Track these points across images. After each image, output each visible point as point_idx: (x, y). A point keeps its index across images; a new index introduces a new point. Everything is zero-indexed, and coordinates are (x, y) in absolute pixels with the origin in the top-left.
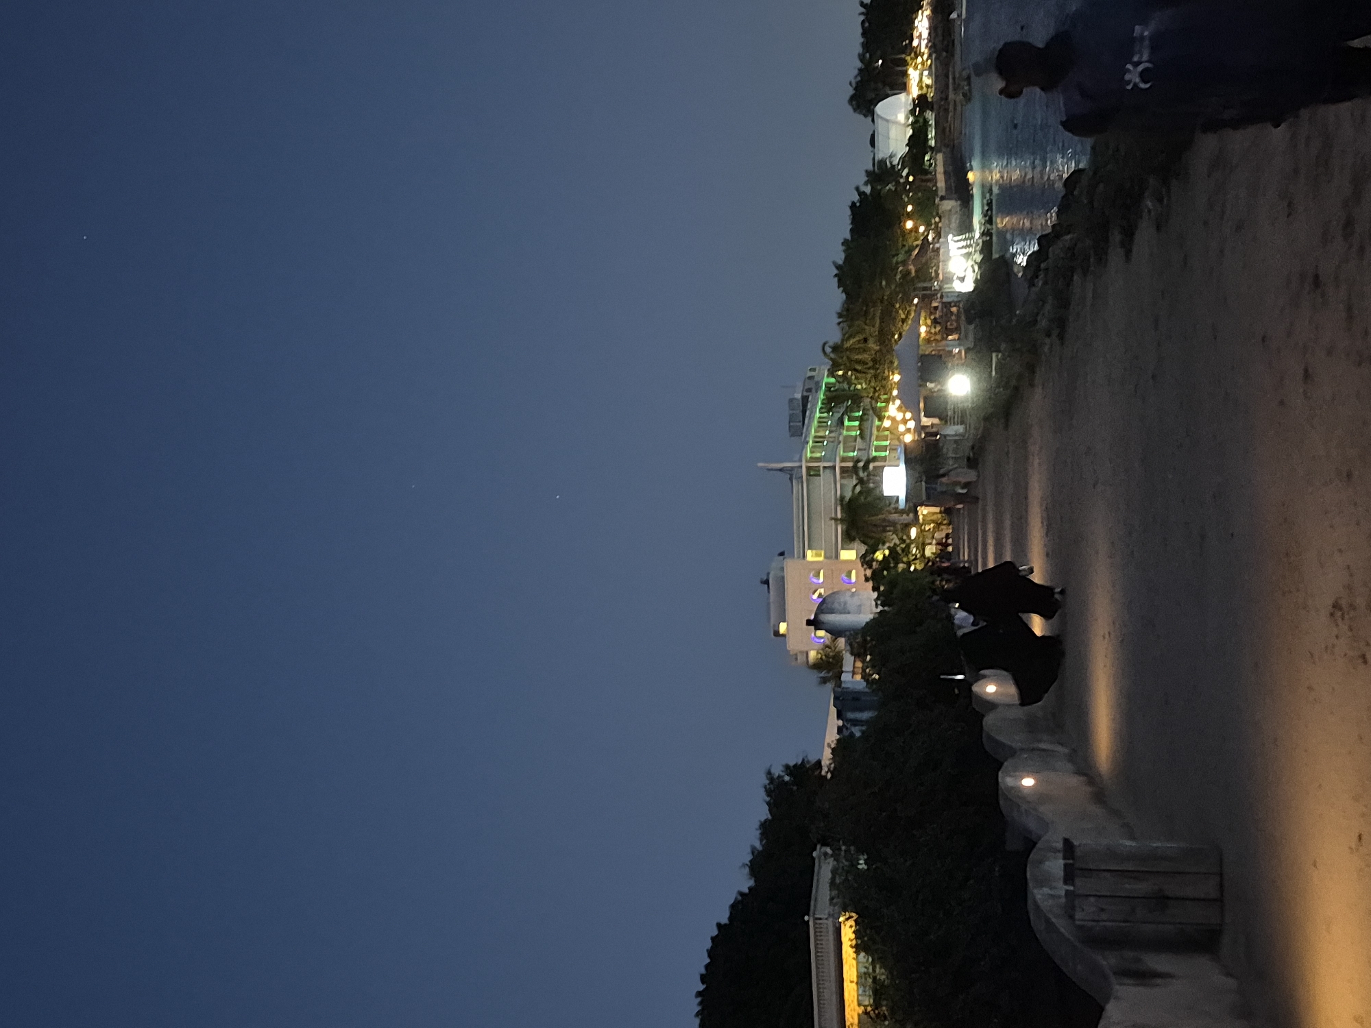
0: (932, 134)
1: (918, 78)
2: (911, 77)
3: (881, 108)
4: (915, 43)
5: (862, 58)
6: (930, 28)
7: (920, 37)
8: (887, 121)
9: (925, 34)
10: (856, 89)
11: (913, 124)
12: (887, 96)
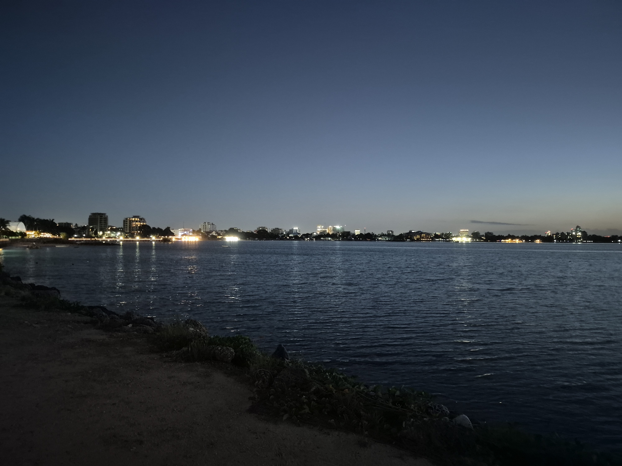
0: (13, 238)
1: (32, 234)
2: (32, 232)
3: (22, 224)
4: (42, 234)
5: (38, 219)
6: (47, 237)
7: (44, 235)
8: (18, 225)
9: (45, 236)
10: (28, 217)
11: (17, 232)
12: (25, 225)
